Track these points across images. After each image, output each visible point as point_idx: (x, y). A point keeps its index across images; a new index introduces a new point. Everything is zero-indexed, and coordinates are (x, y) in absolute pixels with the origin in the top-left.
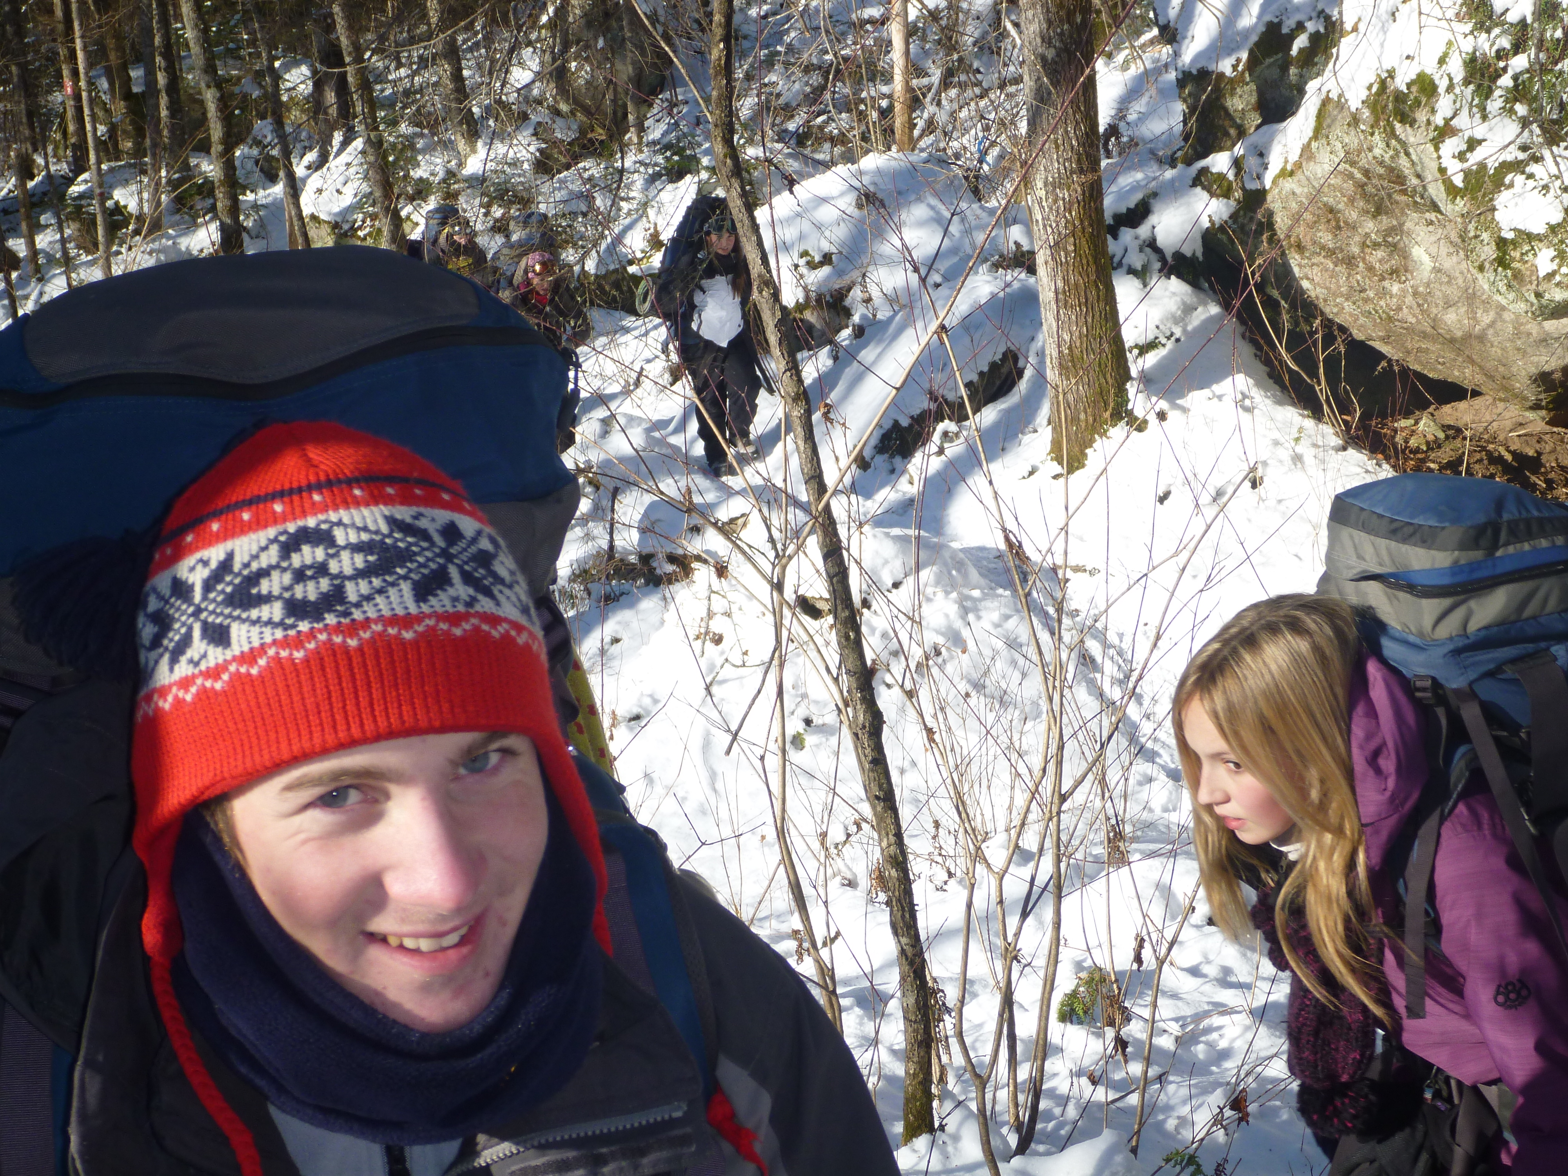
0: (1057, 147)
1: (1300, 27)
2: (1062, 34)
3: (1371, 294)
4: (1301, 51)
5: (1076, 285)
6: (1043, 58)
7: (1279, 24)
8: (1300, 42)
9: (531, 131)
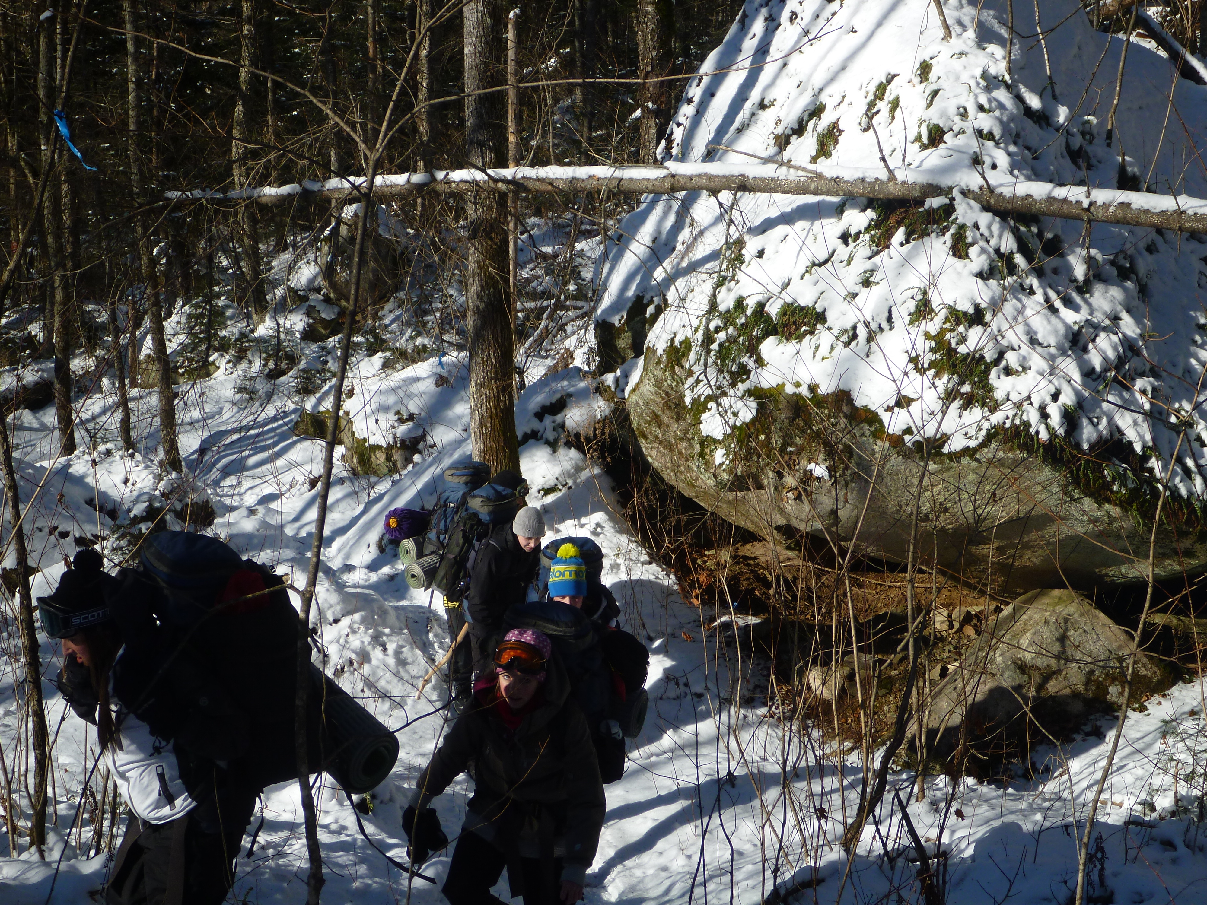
0: (483, 363)
1: (651, 301)
2: (489, 294)
3: (682, 468)
4: (651, 315)
5: (491, 448)
6: (478, 308)
7: (643, 297)
8: (650, 310)
9: (304, 310)
